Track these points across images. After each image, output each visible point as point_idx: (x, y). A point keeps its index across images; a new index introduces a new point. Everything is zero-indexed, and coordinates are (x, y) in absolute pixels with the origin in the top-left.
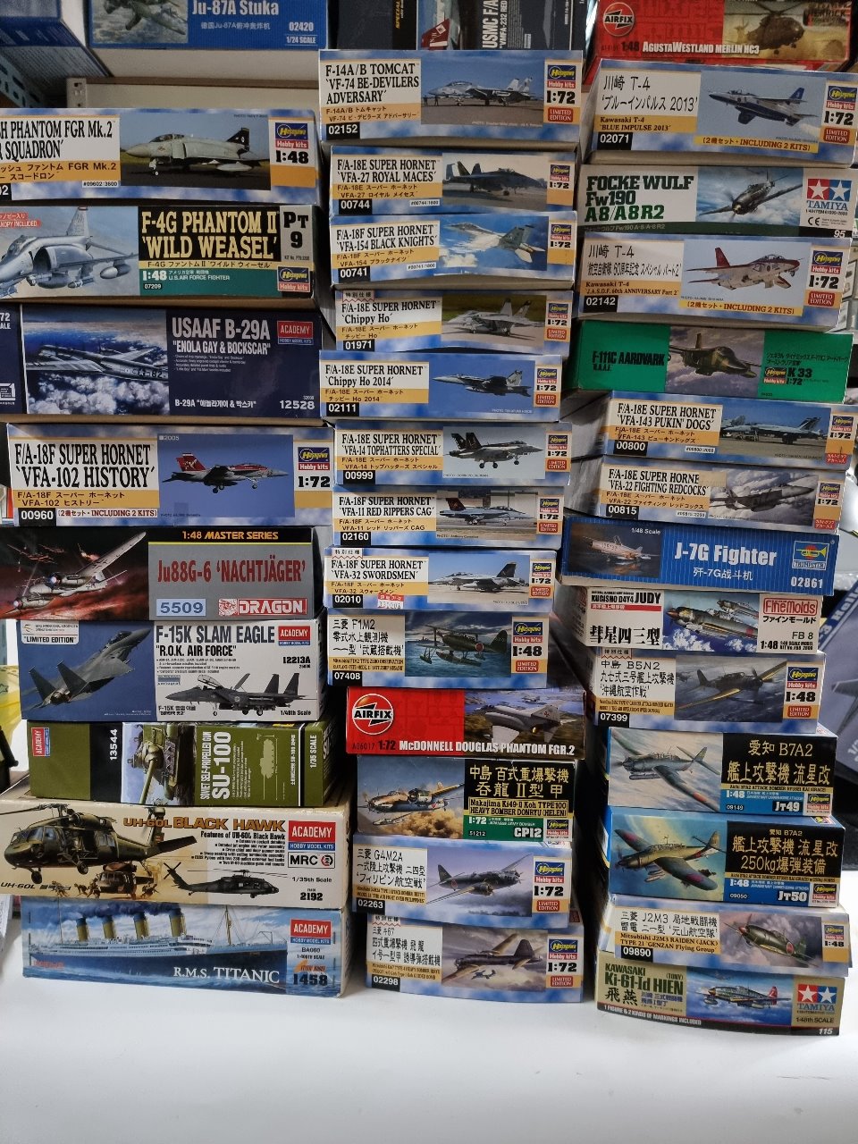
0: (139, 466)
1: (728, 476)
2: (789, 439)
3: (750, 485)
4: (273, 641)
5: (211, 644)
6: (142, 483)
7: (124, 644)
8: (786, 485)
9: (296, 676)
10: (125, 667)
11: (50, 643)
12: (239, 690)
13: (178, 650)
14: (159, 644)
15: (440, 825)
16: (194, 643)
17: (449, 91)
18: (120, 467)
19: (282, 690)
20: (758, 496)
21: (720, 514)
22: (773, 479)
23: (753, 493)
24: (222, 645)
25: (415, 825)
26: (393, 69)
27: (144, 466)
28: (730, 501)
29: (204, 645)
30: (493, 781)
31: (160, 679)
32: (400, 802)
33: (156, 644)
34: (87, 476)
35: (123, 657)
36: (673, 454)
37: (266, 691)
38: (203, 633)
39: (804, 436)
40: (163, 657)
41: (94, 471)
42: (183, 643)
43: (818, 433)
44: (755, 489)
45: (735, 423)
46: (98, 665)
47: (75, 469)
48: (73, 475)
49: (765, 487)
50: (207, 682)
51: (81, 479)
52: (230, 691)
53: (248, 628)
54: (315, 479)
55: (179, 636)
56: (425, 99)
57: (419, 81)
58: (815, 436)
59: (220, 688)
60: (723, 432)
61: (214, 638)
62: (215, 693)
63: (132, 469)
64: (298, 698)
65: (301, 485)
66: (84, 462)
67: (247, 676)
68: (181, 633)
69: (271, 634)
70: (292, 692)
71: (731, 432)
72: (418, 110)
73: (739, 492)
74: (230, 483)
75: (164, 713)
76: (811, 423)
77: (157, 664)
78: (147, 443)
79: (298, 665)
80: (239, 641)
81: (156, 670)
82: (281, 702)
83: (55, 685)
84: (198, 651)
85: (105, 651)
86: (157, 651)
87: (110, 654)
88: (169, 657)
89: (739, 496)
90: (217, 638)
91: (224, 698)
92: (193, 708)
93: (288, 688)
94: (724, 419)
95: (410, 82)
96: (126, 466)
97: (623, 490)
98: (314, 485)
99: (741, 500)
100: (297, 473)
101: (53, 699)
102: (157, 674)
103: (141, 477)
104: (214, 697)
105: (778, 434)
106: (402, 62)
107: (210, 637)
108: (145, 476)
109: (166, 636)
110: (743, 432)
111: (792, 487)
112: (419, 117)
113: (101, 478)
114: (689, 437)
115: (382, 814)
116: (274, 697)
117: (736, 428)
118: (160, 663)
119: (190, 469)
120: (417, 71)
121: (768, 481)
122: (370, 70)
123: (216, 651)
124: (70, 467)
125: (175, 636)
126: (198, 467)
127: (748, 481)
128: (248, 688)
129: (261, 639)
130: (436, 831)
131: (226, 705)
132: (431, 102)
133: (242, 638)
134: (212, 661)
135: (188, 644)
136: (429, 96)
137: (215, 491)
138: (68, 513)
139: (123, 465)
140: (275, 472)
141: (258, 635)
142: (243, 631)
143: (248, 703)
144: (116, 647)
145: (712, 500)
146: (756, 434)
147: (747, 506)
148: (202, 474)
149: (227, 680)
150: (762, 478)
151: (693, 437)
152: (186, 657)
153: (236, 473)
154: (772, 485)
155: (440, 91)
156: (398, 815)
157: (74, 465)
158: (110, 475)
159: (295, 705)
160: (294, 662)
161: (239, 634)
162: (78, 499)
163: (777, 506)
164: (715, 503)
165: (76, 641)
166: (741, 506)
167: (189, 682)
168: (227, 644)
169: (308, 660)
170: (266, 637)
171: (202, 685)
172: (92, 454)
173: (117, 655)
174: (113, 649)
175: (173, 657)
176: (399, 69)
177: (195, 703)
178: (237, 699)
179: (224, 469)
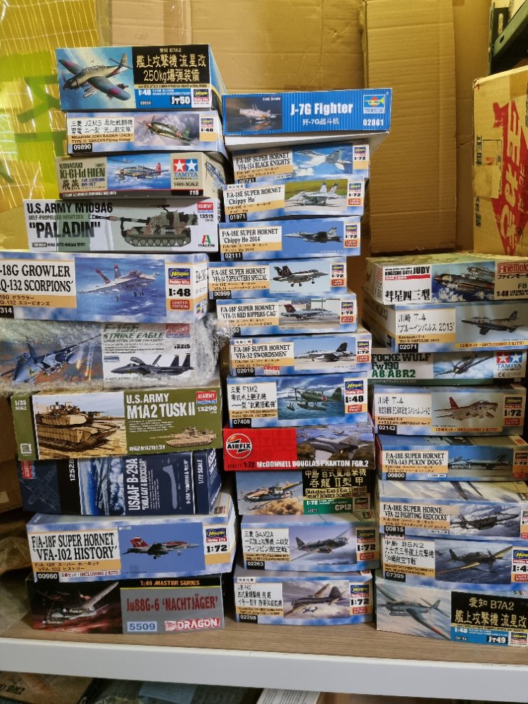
15: (289, 507)
25: (274, 508)
30: (320, 479)
32: (263, 495)
115: (253, 503)
130: (287, 511)
156: (262, 503)
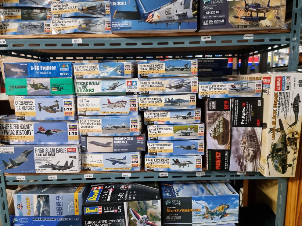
0: (29, 130)
1: (169, 81)
2: (182, 69)
3: (175, 83)
4: (66, 152)
5: (49, 153)
6: (30, 134)
7: (26, 153)
8: (183, 82)
9: (73, 161)
10: (27, 159)
11: (7, 153)
12: (58, 165)
13: (41, 155)
14: (36, 153)
16: (45, 153)
17: (108, 126)
18: (24, 130)
19: (69, 165)
20: (177, 85)
21: (168, 91)
22: (180, 81)
23: (176, 85)
24: (52, 153)
26: (95, 121)
27: (30, 130)
28: (170, 87)
29: (47, 153)
31: (36, 162)
33: (35, 153)
34: (16, 132)
35: (26, 157)
36: (155, 76)
37: (65, 165)
38: (47, 150)
39: (185, 68)
40: (37, 157)
41: (18, 131)
42: (42, 153)
43: (188, 67)
44: (176, 84)
45: (168, 67)
46: (20, 159)
47: (14, 130)
48: (13, 132)
49: (178, 83)
50: (49, 163)
51: (15, 133)
52: (55, 165)
53: (59, 149)
54: (73, 133)
55: (41, 151)
56: (103, 128)
57: (101, 124)
58: (188, 68)
59: (52, 164)
60: (166, 70)
61: (50, 151)
62: (51, 166)
63: (27, 131)
64: (73, 167)
65: (70, 134)
66: (16, 129)
67: (60, 161)
68: (41, 150)
69: (65, 150)
70: (72, 165)
71: (168, 69)
72: (101, 131)
73: (172, 85)
74: (52, 134)
75: (37, 171)
76: (186, 65)
77: (35, 158)
78: (31, 124)
79: (73, 158)
80: (57, 152)
81: (35, 160)
82: (69, 168)
83: (9, 164)
84: (46, 155)
85: (21, 155)
86: (35, 155)
87: (22, 156)
88: (38, 157)
89: (173, 86)
90: (51, 151)
91: (53, 167)
92: (45, 170)
93: (71, 164)
94: (165, 66)
95: (99, 124)
96: (26, 130)
97: (145, 87)
98: (73, 134)
99: (173, 87)
100: (68, 132)
101: (8, 167)
102: (36, 161)
103: (29, 133)
104: (51, 167)
105: (179, 69)
106: (97, 120)
107: (49, 151)
108: (30, 132)
109: (37, 151)
110: (171, 69)
111: (185, 83)
112: (101, 132)
113: (20, 133)
114: (158, 72)
116: (67, 167)
117: (169, 68)
118: (36, 158)
119: (41, 130)
120: (101, 122)
121: (179, 82)
122: (90, 121)
123: (51, 155)
124: (13, 130)
125: (40, 151)
126: (44, 130)
127: (174, 82)
128: (60, 164)
129: (62, 152)
131: (54, 169)
132: (104, 129)
133: (58, 151)
134: (50, 158)
135: (43, 153)
136: (103, 127)
137: (48, 136)
138: (12, 141)
139: (25, 130)
140: (63, 131)
141: (62, 151)
142: (58, 150)
143: (60, 168)
144: (24, 154)
145: (166, 88)
146: (174, 69)
147: (175, 88)
148: (45, 132)
149: (54, 162)
150: (178, 81)
151: (159, 71)
152: (43, 157)
153: (53, 131)
154: (180, 82)
155: (106, 126)
157: (13, 129)
158: (22, 132)
159: (72, 169)
160: (72, 158)
161: (57, 150)
162: (15, 138)
163: (182, 88)
164: (167, 88)
165: (14, 153)
166: (173, 88)
167: (44, 163)
168: (54, 153)
169: (76, 157)
170: (64, 151)
171: (47, 164)
172: (18, 127)
173: (24, 156)
174: (23, 155)
175: (39, 157)
176: (96, 121)
177: (46, 168)
178: (57, 167)
179: (50, 131)
